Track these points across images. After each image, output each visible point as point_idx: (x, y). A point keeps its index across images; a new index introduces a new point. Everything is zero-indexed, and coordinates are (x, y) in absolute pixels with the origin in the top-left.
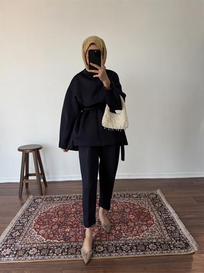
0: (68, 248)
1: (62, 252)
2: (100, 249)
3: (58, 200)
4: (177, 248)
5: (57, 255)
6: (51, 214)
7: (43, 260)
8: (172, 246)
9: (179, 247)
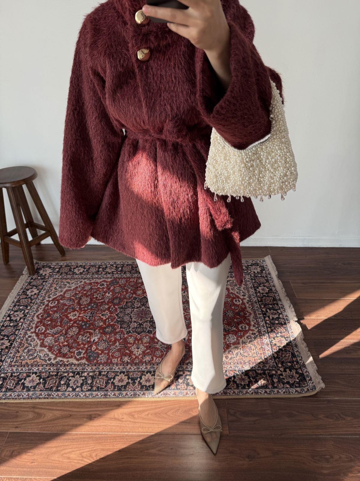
0: (93, 377)
1: (82, 385)
2: (149, 381)
3: (80, 273)
4: (284, 384)
5: (74, 390)
6: (67, 303)
7: (49, 400)
8: (276, 380)
9: (288, 383)
